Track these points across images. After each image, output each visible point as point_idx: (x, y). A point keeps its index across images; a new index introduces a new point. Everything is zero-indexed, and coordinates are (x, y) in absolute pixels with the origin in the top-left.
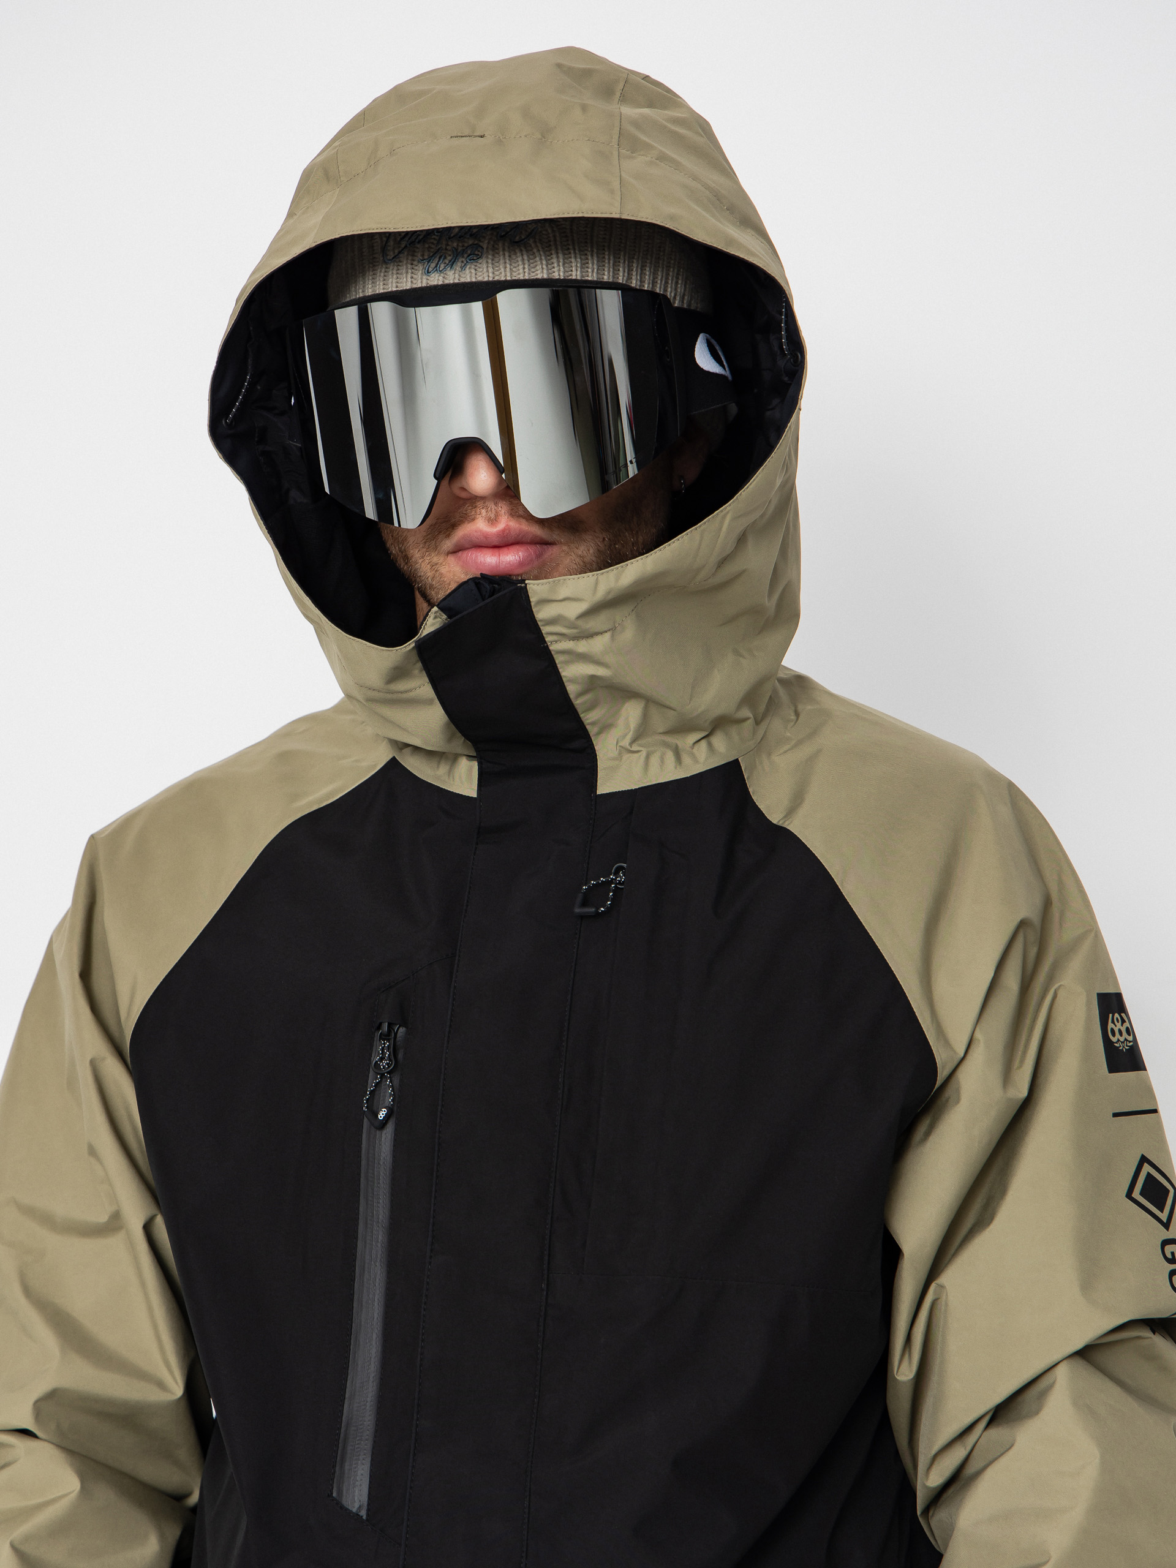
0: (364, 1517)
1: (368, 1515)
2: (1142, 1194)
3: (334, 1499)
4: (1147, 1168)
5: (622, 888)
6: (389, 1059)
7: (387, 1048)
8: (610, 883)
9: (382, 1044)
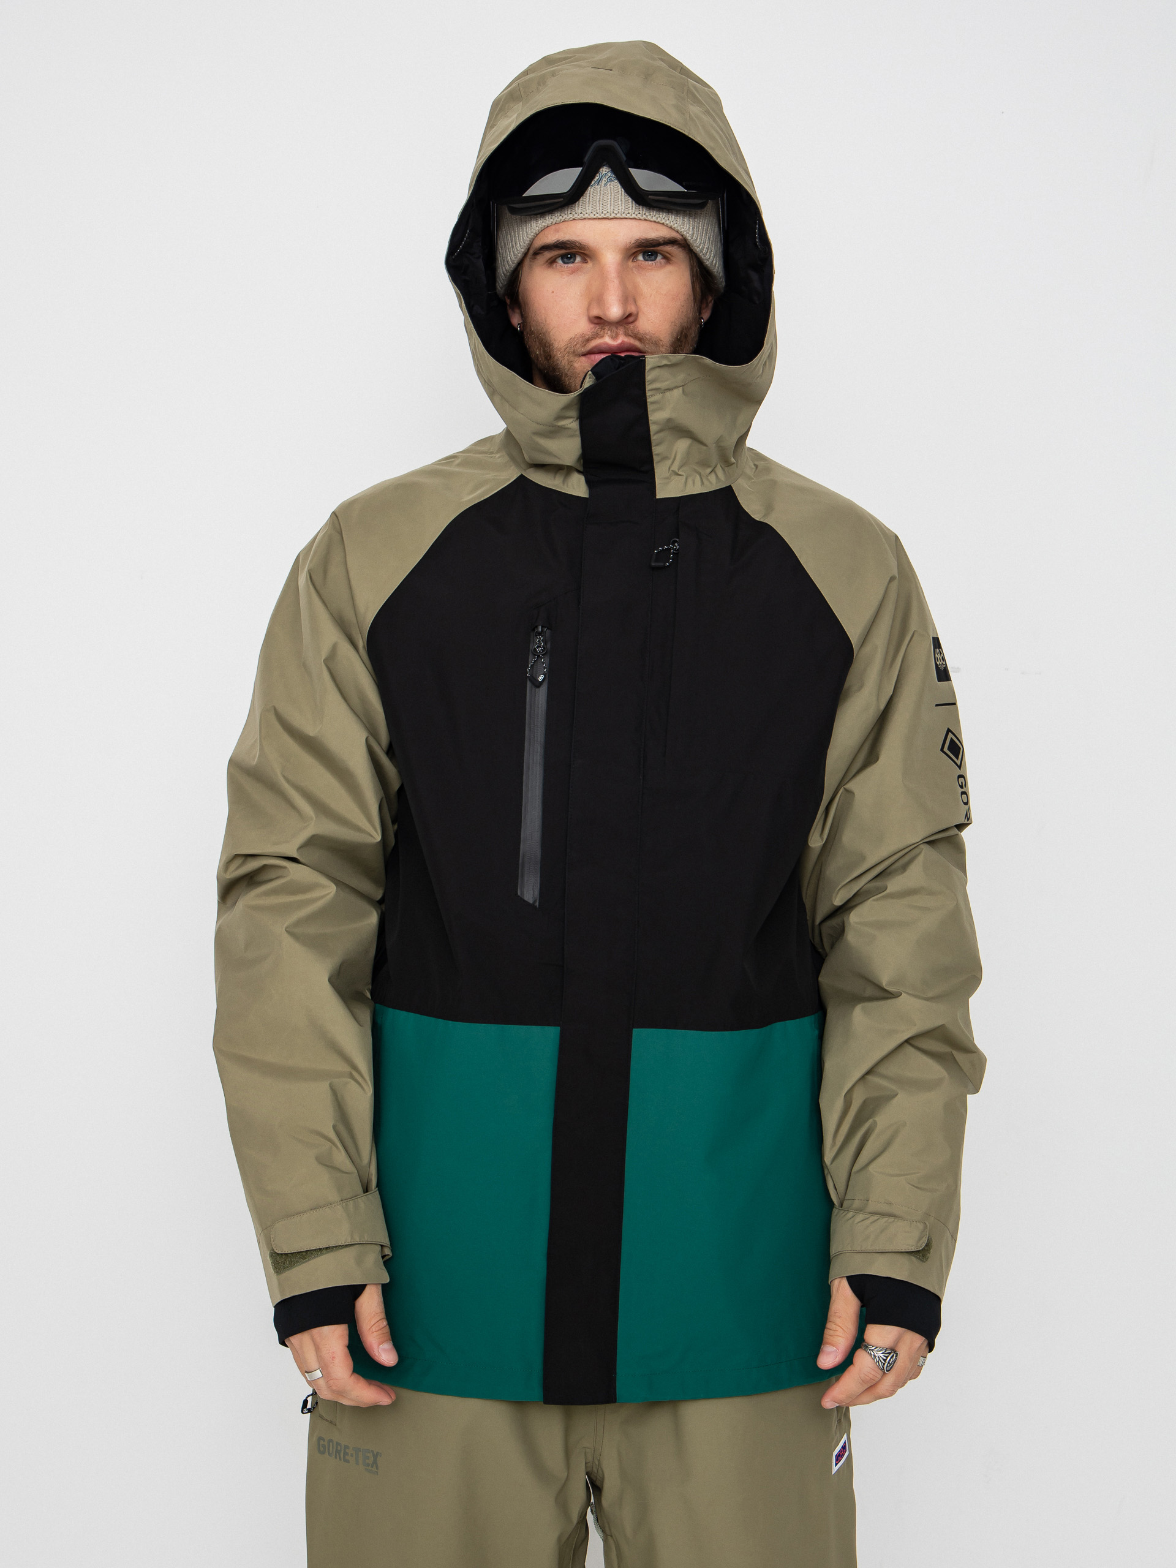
0: (538, 906)
1: (539, 905)
2: (949, 749)
3: (519, 896)
4: (950, 735)
5: (677, 554)
6: (543, 647)
7: (542, 641)
8: (670, 549)
9: (538, 638)
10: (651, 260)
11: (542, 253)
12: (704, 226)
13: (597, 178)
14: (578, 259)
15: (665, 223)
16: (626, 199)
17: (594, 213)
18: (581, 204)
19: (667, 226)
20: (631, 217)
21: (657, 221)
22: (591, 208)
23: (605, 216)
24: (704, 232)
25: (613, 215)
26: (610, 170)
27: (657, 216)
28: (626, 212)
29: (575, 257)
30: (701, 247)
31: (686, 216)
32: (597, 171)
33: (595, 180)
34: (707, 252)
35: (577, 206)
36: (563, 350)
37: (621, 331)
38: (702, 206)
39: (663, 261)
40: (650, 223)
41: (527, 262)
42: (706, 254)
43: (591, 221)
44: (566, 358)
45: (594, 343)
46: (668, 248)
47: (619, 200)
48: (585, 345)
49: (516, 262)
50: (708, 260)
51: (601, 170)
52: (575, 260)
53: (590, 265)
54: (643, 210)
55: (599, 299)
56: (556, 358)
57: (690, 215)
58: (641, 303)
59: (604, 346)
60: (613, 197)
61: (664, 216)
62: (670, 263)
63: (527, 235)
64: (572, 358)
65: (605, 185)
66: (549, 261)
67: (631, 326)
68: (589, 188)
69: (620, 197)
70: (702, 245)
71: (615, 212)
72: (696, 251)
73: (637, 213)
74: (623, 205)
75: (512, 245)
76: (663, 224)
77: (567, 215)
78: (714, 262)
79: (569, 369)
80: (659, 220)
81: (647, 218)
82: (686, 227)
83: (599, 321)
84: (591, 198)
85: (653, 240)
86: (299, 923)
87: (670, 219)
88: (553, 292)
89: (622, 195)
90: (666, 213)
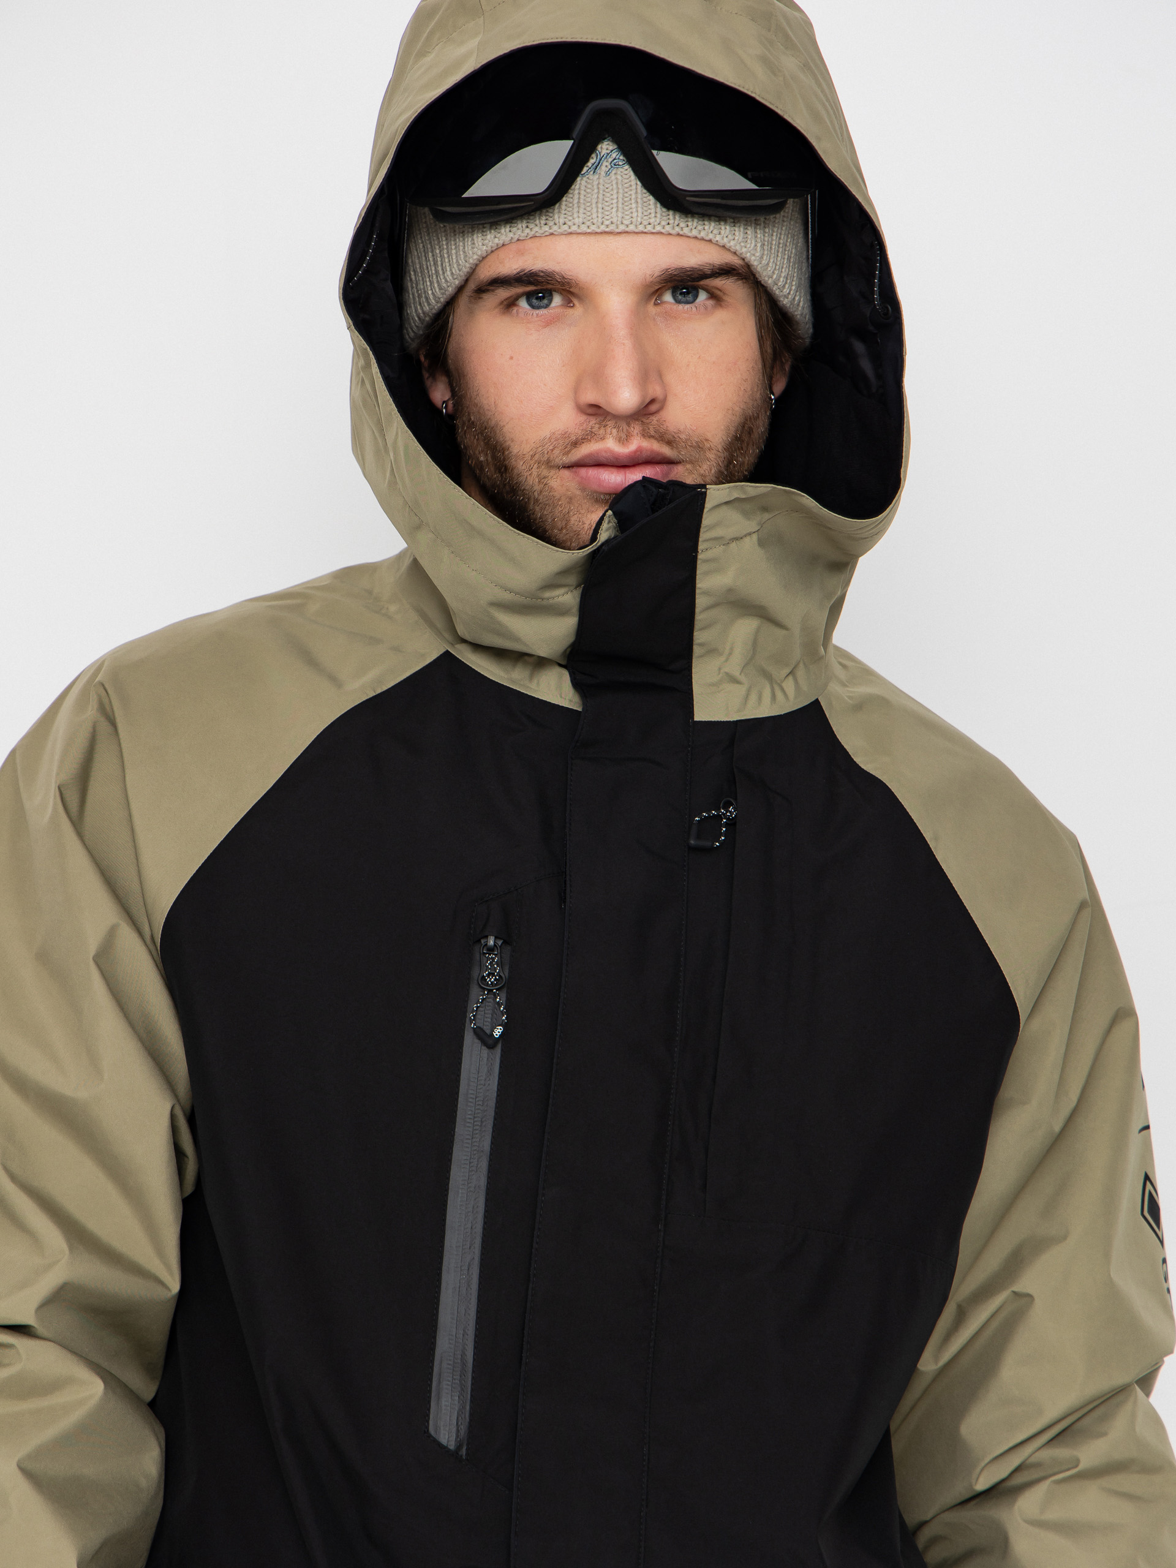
0: (464, 1455)
1: (466, 1452)
3: (428, 1434)
4: (1149, 1185)
5: (732, 824)
6: (498, 974)
7: (497, 963)
8: (719, 817)
9: (488, 959)
10: (688, 303)
11: (493, 291)
12: (780, 238)
13: (592, 161)
14: (557, 300)
15: (714, 240)
16: (645, 200)
17: (588, 223)
18: (563, 207)
19: (717, 244)
20: (654, 231)
21: (699, 236)
22: (581, 215)
23: (607, 230)
24: (781, 250)
25: (622, 228)
26: (616, 147)
27: (700, 227)
28: (645, 223)
29: (551, 295)
30: (775, 276)
31: (751, 226)
32: (593, 149)
33: (589, 164)
34: (786, 283)
35: (556, 211)
36: (528, 457)
37: (636, 428)
38: (777, 208)
39: (710, 303)
40: (687, 239)
41: (463, 301)
42: (784, 286)
43: (582, 238)
44: (535, 472)
45: (586, 450)
46: (718, 282)
47: (633, 201)
48: (569, 452)
49: (442, 300)
50: (786, 297)
51: (599, 146)
52: (551, 301)
53: (578, 310)
54: (675, 218)
55: (597, 374)
56: (516, 471)
57: (757, 223)
58: (671, 378)
59: (604, 454)
60: (621, 196)
61: (712, 228)
62: (721, 306)
63: (466, 256)
64: (545, 472)
65: (607, 174)
66: (505, 303)
67: (654, 419)
68: (579, 179)
69: (633, 197)
70: (776, 272)
71: (625, 222)
72: (766, 282)
73: (663, 223)
74: (640, 209)
75: (437, 272)
76: (710, 241)
77: (538, 226)
78: (797, 298)
79: (541, 492)
80: (703, 234)
81: (681, 233)
82: (751, 244)
83: (595, 411)
84: (582, 197)
85: (693, 270)
86: (39, 1453)
87: (723, 232)
88: (511, 358)
89: (636, 193)
90: (715, 221)
